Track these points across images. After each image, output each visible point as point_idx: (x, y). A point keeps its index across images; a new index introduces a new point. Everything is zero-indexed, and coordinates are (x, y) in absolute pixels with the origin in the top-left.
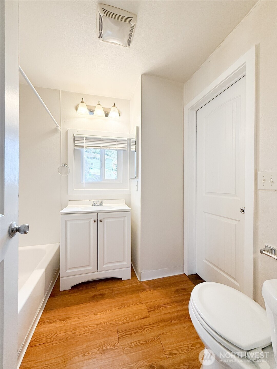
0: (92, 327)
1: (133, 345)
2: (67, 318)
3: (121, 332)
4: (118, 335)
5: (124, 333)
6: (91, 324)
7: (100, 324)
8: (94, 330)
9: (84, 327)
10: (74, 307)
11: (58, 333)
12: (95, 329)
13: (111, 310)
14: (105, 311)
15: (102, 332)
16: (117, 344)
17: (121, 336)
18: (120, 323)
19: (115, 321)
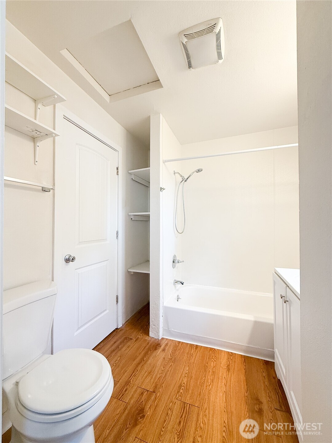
0: (209, 385)
1: (169, 412)
2: (229, 370)
3: (189, 408)
4: (187, 403)
5: (186, 409)
6: (213, 385)
7: (209, 393)
8: (205, 385)
9: (212, 379)
10: (242, 377)
11: (215, 363)
12: (205, 387)
13: (224, 411)
14: (226, 405)
15: (199, 391)
16: (180, 399)
17: (186, 405)
18: (201, 413)
19: (206, 408)
